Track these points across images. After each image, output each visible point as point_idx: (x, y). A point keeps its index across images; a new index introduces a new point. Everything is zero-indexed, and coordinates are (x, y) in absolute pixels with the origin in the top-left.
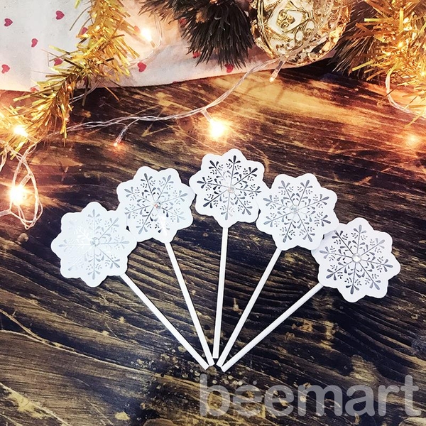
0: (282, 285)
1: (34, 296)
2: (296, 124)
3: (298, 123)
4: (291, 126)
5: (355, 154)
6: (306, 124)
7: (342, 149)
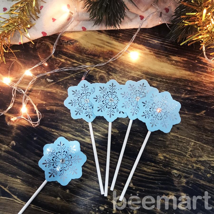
0: (157, 172)
1: (19, 177)
2: (163, 80)
3: (164, 80)
4: (160, 81)
5: (196, 97)
6: (169, 80)
7: (189, 95)
